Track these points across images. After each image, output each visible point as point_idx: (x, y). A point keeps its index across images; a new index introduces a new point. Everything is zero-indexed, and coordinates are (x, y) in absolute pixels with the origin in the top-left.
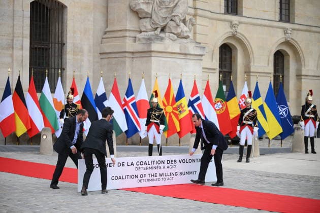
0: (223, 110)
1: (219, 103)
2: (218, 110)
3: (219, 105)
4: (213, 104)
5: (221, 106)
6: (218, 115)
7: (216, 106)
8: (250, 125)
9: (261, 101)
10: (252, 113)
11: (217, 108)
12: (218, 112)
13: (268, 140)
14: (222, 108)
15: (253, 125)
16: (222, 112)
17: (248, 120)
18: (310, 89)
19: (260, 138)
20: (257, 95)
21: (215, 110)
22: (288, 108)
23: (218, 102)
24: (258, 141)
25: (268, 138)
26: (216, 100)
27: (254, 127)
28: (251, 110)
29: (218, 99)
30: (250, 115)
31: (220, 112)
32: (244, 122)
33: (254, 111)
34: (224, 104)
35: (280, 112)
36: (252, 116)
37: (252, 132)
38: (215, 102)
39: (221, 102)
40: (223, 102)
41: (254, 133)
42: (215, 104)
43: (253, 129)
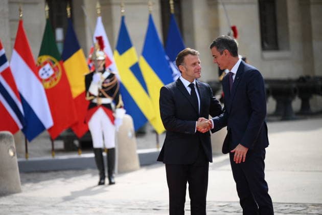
0: (56, 79)
1: (48, 66)
2: (47, 80)
3: (47, 71)
4: (35, 69)
5: (51, 72)
6: (48, 92)
7: (41, 71)
8: (107, 107)
9: (134, 55)
10: (108, 80)
11: (45, 77)
12: (47, 85)
13: (154, 136)
14: (53, 75)
15: (113, 106)
16: (54, 84)
17: (103, 96)
18: (232, 24)
20: (123, 44)
21: (41, 80)
23: (45, 63)
24: (134, 139)
25: (155, 132)
26: (41, 59)
27: (116, 108)
28: (107, 74)
29: (45, 58)
30: (105, 85)
31: (50, 84)
32: (95, 101)
33: (112, 76)
34: (57, 67)
35: (176, 75)
36: (110, 86)
37: (113, 119)
38: (38, 65)
39: (52, 63)
40: (54, 63)
41: (116, 122)
42: (39, 68)
43: (114, 115)
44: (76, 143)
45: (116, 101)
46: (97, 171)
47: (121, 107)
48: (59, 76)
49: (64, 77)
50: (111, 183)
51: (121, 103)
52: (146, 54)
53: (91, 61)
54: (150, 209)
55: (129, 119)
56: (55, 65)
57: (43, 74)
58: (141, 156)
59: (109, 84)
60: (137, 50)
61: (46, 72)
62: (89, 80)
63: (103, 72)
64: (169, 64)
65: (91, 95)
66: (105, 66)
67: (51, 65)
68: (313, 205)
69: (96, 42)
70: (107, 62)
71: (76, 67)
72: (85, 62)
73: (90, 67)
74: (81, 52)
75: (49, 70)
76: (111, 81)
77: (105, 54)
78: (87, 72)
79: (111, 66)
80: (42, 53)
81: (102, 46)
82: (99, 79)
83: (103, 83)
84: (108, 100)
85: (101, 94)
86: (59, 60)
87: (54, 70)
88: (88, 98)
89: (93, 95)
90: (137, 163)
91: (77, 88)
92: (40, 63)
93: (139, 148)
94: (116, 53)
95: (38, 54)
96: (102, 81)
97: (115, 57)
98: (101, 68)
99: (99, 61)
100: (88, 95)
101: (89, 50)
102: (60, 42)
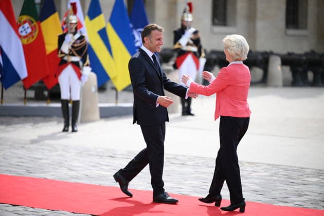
1: (27, 25)
2: (25, 37)
3: (26, 29)
4: (16, 26)
5: (29, 30)
6: (25, 47)
7: (21, 29)
8: (75, 64)
9: (102, 21)
10: (79, 41)
11: (24, 34)
12: (25, 41)
13: (114, 92)
14: (31, 33)
15: (81, 64)
16: (31, 40)
17: (73, 55)
19: (101, 88)
20: (94, 12)
21: (20, 36)
23: (25, 22)
24: (97, 94)
25: (114, 89)
26: (21, 18)
27: (83, 66)
28: (78, 36)
29: (25, 18)
30: (76, 45)
31: (28, 41)
32: (66, 58)
33: (82, 38)
34: (35, 26)
35: (138, 41)
36: (79, 46)
37: (80, 76)
38: (19, 23)
39: (30, 22)
40: (33, 22)
41: (82, 78)
42: (19, 26)
43: (81, 71)
44: (46, 93)
45: (84, 60)
46: (63, 120)
47: (87, 65)
48: (36, 34)
50: (73, 131)
51: (88, 61)
52: (113, 20)
53: (65, 23)
54: (106, 156)
55: (94, 76)
56: (33, 24)
57: (22, 32)
58: (101, 109)
59: (79, 45)
60: (105, 16)
61: (25, 30)
62: (61, 39)
63: (74, 34)
64: (132, 31)
65: (62, 53)
66: (76, 29)
67: (29, 24)
68: (249, 163)
70: (79, 26)
71: (51, 28)
72: (60, 24)
73: (63, 29)
74: (56, 14)
75: (28, 28)
76: (81, 42)
77: (77, 18)
78: (61, 33)
79: (81, 29)
80: (22, 13)
81: (75, 11)
82: (70, 39)
83: (74, 43)
84: (76, 59)
85: (71, 53)
86: (37, 21)
87: (32, 28)
88: (60, 56)
89: (64, 53)
90: (97, 115)
91: (51, 46)
92: (20, 22)
93: (100, 102)
94: (87, 18)
95: (19, 14)
96: (73, 41)
97: (86, 22)
98: (73, 30)
99: (72, 23)
100: (60, 52)
101: (63, 14)
102: (38, 4)
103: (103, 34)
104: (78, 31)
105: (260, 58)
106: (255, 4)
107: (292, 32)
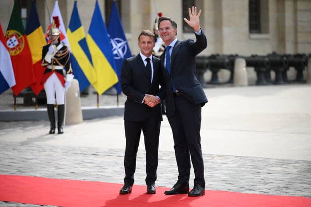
0: (20, 49)
1: (14, 38)
2: (13, 49)
3: (14, 42)
4: (4, 40)
5: (16, 43)
6: (12, 57)
7: (9, 42)
8: (59, 73)
9: (82, 32)
10: (61, 52)
11: (11, 46)
12: (13, 52)
13: (95, 96)
14: (18, 46)
15: (64, 71)
16: (19, 52)
17: (57, 64)
18: (159, 12)
19: (84, 93)
20: (75, 24)
21: (8, 49)
22: (127, 44)
23: (12, 36)
24: (80, 98)
25: (96, 93)
26: (9, 32)
27: (66, 74)
28: (60, 46)
29: (12, 32)
30: (59, 55)
31: (15, 53)
32: (50, 67)
33: (64, 48)
34: (21, 39)
35: (115, 49)
36: (62, 56)
37: (63, 83)
38: (7, 37)
39: (17, 36)
40: (19, 36)
41: (66, 84)
42: (8, 39)
43: (64, 79)
44: (34, 99)
45: (67, 69)
46: (49, 123)
47: (70, 73)
48: (22, 47)
49: (27, 47)
50: (60, 132)
51: (70, 69)
52: (91, 32)
53: (48, 36)
54: (90, 154)
55: (76, 82)
56: (20, 38)
57: (9, 45)
58: (84, 112)
59: (61, 55)
60: (85, 29)
61: (12, 43)
62: (46, 50)
63: (57, 45)
64: (110, 41)
66: (59, 40)
67: (16, 37)
68: (219, 156)
69: (52, 21)
71: (36, 40)
72: (44, 36)
73: (47, 41)
74: (41, 27)
75: (15, 41)
76: (63, 53)
77: (60, 31)
79: (64, 41)
80: (9, 29)
81: (58, 25)
82: (53, 50)
83: (57, 53)
84: (60, 67)
85: (55, 62)
86: (23, 35)
87: (19, 41)
88: (43, 64)
89: (47, 62)
90: (81, 117)
91: (36, 57)
92: (8, 35)
93: (83, 106)
94: (69, 30)
95: (6, 30)
96: (56, 52)
97: (68, 34)
98: (57, 42)
99: (54, 35)
100: (43, 62)
101: (47, 28)
102: (24, 19)
103: (83, 44)
104: (61, 42)
105: (227, 60)
106: (221, 12)
107: (255, 36)
